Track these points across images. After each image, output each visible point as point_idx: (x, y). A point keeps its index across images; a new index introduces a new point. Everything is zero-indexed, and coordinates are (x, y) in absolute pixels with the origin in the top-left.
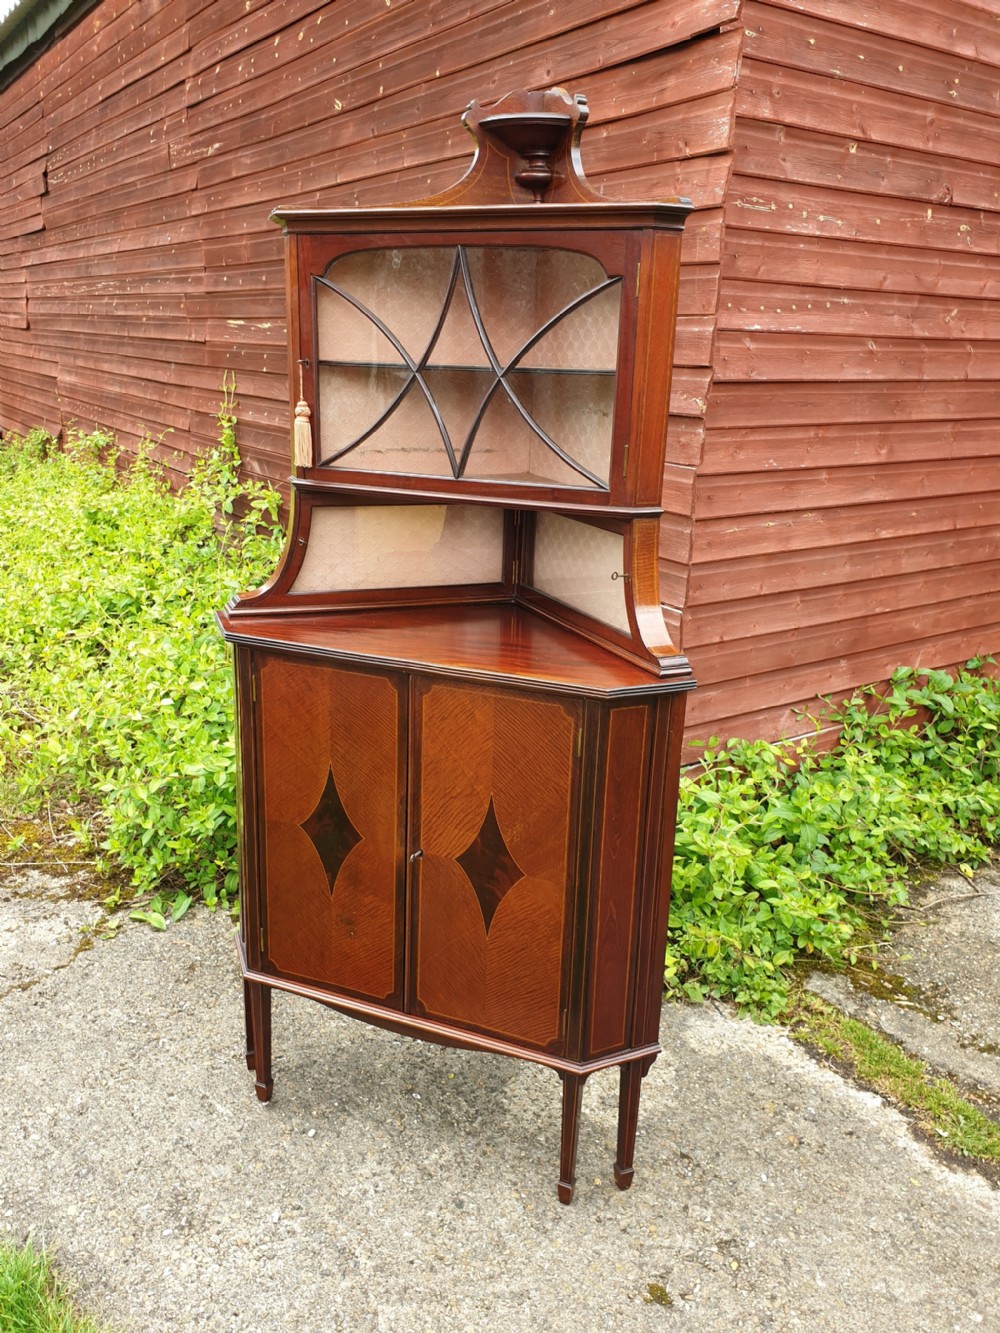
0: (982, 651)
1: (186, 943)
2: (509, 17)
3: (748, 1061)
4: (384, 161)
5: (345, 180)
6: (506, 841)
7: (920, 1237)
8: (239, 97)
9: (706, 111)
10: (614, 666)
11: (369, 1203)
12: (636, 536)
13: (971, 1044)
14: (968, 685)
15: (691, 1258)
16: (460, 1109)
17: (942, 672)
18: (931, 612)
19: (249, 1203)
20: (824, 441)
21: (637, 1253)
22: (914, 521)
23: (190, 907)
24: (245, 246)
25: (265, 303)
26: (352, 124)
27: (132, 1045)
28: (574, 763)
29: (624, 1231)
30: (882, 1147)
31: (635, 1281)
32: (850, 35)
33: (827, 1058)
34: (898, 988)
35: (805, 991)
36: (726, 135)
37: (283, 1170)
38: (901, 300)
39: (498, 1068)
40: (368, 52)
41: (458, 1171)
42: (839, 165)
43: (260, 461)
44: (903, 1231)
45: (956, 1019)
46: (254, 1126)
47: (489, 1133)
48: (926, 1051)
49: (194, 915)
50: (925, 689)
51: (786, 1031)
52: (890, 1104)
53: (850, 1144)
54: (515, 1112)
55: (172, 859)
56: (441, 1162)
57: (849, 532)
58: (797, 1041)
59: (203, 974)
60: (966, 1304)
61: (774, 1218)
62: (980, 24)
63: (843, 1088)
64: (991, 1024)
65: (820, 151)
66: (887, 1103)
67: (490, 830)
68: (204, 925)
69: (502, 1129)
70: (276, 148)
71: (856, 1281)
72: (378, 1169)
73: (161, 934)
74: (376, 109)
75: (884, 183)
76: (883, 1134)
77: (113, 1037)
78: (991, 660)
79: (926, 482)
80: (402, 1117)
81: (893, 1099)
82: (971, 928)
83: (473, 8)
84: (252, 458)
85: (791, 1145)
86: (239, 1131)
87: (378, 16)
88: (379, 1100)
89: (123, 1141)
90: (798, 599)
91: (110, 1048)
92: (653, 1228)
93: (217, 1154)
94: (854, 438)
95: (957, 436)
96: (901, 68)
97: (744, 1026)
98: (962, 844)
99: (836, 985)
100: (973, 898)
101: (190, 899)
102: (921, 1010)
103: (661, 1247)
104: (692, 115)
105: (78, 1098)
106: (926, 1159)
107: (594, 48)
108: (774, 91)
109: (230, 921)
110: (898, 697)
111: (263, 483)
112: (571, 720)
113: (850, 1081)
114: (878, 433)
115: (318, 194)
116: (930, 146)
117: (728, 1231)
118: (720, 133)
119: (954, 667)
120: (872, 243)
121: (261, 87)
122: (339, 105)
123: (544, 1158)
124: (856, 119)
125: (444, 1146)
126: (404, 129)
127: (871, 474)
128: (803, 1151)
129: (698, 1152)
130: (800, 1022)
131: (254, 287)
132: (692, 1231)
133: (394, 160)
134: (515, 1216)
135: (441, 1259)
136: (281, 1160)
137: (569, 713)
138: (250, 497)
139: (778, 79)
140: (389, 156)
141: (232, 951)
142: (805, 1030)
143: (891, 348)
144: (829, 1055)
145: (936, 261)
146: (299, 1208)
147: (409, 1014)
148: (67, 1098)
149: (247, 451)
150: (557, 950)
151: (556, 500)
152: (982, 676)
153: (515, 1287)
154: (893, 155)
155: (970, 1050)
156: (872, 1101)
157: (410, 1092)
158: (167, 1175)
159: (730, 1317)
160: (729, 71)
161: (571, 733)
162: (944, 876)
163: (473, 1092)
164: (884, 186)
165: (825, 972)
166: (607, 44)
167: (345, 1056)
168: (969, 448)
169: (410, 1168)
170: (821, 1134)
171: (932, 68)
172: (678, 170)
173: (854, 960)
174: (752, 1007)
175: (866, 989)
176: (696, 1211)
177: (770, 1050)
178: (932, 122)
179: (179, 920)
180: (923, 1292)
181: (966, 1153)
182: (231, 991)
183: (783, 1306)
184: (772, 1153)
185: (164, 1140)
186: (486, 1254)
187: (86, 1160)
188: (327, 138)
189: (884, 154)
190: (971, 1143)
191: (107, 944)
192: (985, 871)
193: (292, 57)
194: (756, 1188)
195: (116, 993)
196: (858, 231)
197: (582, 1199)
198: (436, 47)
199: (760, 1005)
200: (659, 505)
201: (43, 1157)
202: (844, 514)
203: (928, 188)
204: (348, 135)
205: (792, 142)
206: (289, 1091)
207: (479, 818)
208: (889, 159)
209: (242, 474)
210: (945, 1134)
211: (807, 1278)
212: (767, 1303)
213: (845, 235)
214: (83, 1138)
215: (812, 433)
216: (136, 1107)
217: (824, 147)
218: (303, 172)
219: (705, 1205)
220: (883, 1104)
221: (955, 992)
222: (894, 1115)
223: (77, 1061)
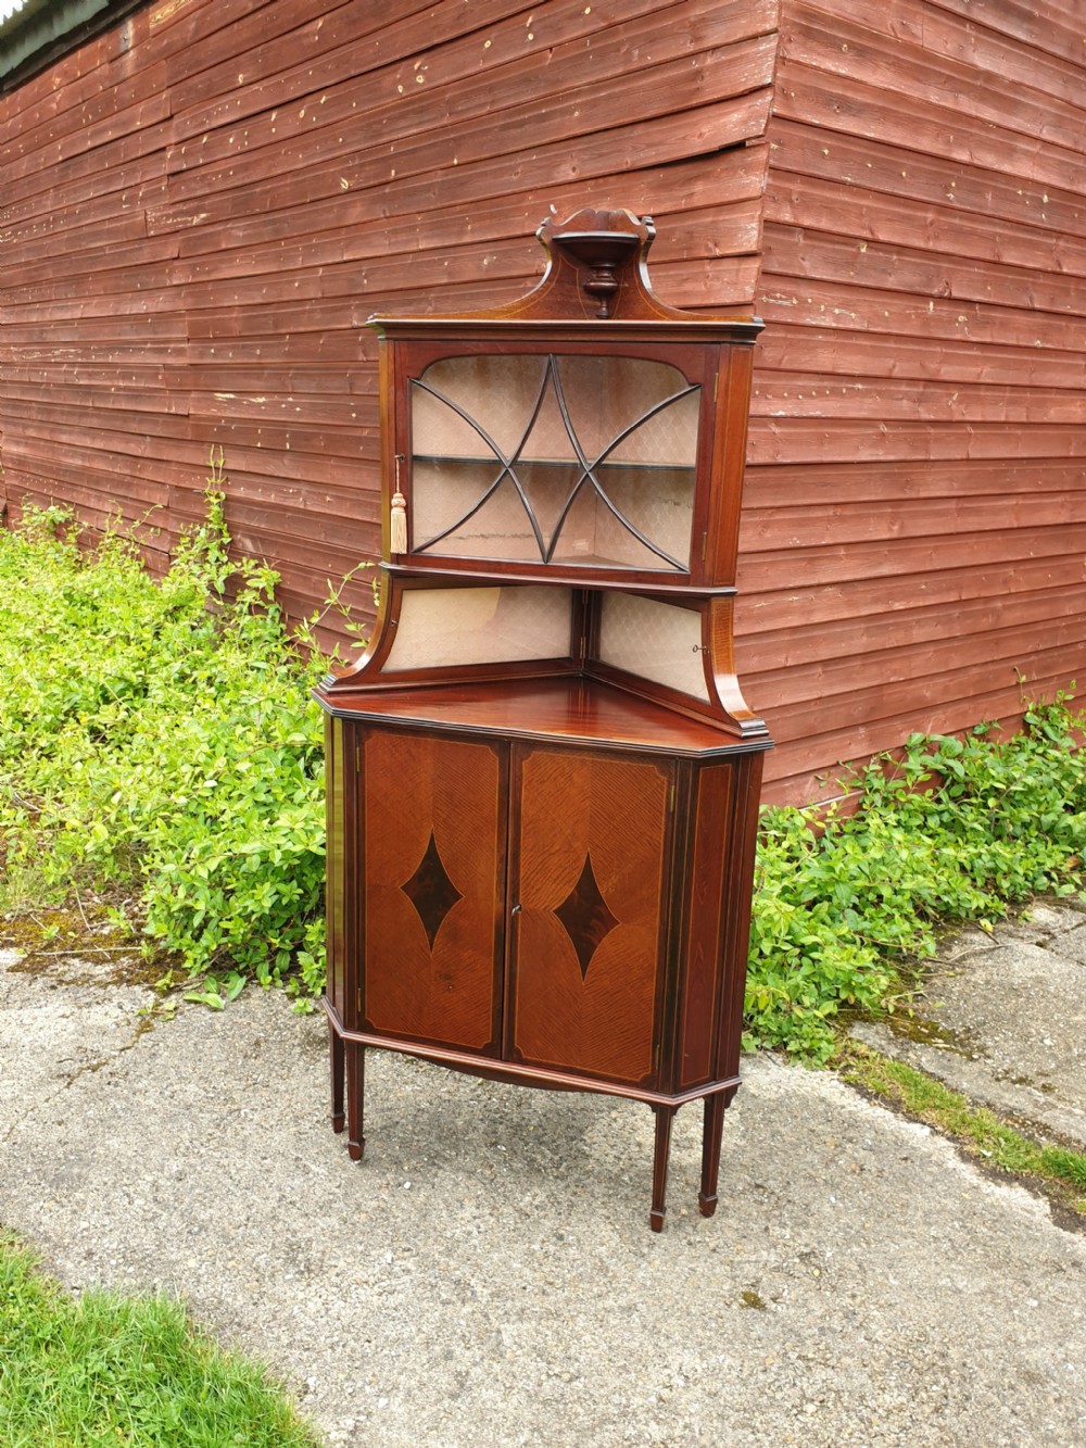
0: (988, 717)
1: (245, 1021)
2: (531, 114)
3: (805, 1103)
4: (397, 242)
5: (351, 258)
6: (602, 892)
7: (975, 1240)
8: (230, 169)
9: (735, 216)
10: (694, 729)
11: (475, 1242)
12: (714, 612)
13: (1004, 1078)
14: (977, 749)
15: (777, 1269)
16: (544, 1157)
17: (952, 738)
18: (941, 680)
19: (360, 1248)
20: (842, 519)
21: (728, 1268)
22: (924, 594)
23: (245, 987)
24: (236, 319)
25: (259, 377)
26: (359, 204)
27: (215, 1116)
28: (667, 817)
29: (714, 1251)
30: (935, 1169)
31: (731, 1290)
32: (859, 145)
33: (876, 1097)
34: (934, 1032)
35: (850, 1039)
36: (755, 239)
37: (387, 1219)
38: (908, 385)
39: (574, 1119)
40: (380, 135)
41: (553, 1210)
42: (852, 262)
43: (253, 539)
44: (960, 1236)
45: (989, 1057)
46: (351, 1183)
47: (576, 1176)
48: (965, 1085)
49: (249, 995)
50: (937, 754)
51: (836, 1075)
52: (937, 1132)
53: (906, 1168)
54: (597, 1156)
55: (225, 940)
56: (536, 1203)
57: (865, 604)
58: (848, 1083)
59: (269, 1050)
60: (1022, 1292)
61: (846, 1233)
62: (973, 131)
63: (894, 1121)
64: (1020, 1060)
65: (834, 251)
66: (935, 1132)
67: (587, 881)
68: (261, 1003)
69: (587, 1172)
70: (274, 222)
71: (923, 1278)
72: (477, 1212)
73: (219, 1014)
74: (387, 191)
75: (891, 279)
76: (934, 1158)
77: (195, 1111)
78: (996, 725)
79: (934, 556)
80: (491, 1167)
81: (940, 1128)
82: (995, 977)
83: (493, 102)
84: (244, 535)
85: (854, 1172)
86: (339, 1187)
87: (389, 102)
88: (466, 1153)
89: (227, 1201)
90: (819, 670)
91: (194, 1120)
92: (740, 1247)
93: (321, 1208)
94: (869, 516)
95: (961, 512)
96: (904, 174)
97: (796, 1072)
98: (980, 900)
99: (877, 1033)
100: (994, 949)
101: (245, 978)
102: (957, 1051)
103: (749, 1262)
104: (721, 218)
105: (174, 1166)
106: (974, 1177)
107: (620, 151)
108: (794, 197)
109: (286, 998)
110: (914, 762)
111: (257, 561)
112: (664, 778)
113: (900, 1115)
114: (889, 510)
115: (321, 270)
116: (931, 245)
117: (806, 1245)
118: (750, 238)
119: (962, 733)
120: (881, 334)
121: (256, 161)
122: (345, 184)
123: (631, 1195)
124: (865, 221)
125: (536, 1190)
126: (419, 213)
127: (884, 549)
128: (865, 1175)
129: (771, 1182)
130: (849, 1067)
131: (246, 361)
132: (775, 1248)
133: (408, 242)
134: (613, 1244)
135: (551, 1284)
136: (383, 1210)
137: (663, 772)
138: (245, 576)
139: (797, 187)
140: (403, 237)
141: (294, 1026)
142: (853, 1073)
143: (900, 430)
144: (878, 1093)
145: (938, 349)
146: (409, 1250)
147: (506, 1061)
148: (163, 1166)
149: (238, 528)
150: (650, 990)
151: (639, 581)
152: (988, 741)
153: (623, 1302)
154: (898, 253)
155: (1003, 1083)
156: (918, 1132)
157: (495, 1144)
158: (277, 1228)
159: (819, 1313)
160: (757, 182)
161: (665, 791)
162: (966, 931)
163: (554, 1141)
164: (891, 282)
165: (866, 1021)
166: (634, 148)
167: (426, 1116)
168: (972, 523)
169: (507, 1210)
170: (879, 1161)
171: (930, 172)
172: (708, 268)
173: (891, 1010)
174: (802, 1055)
175: (905, 1035)
176: (776, 1231)
177: (824, 1092)
178: (931, 224)
179: (235, 1000)
180: (983, 1284)
181: (1008, 1169)
182: (301, 1063)
183: (863, 1302)
184: (838, 1180)
185: (267, 1198)
186: (592, 1277)
187: (195, 1219)
188: (332, 215)
189: (890, 253)
190: (1012, 1161)
191: (167, 1025)
192: (1002, 926)
193: (291, 134)
194: (827, 1209)
195: (186, 1070)
196: (869, 323)
197: (671, 1227)
198: (452, 136)
199: (810, 1053)
200: (733, 585)
201: (153, 1219)
202: (861, 588)
203: (929, 283)
204: (355, 214)
205: (809, 242)
206: (378, 1150)
207: (575, 872)
208: (895, 257)
209: (233, 552)
210: (989, 1154)
211: (880, 1279)
212: (849, 1301)
213: (858, 327)
214: (187, 1200)
215: (830, 512)
216: (233, 1172)
217: (837, 247)
218: (304, 247)
219: (784, 1226)
220: (932, 1133)
221: (986, 1034)
222: (942, 1142)
223: (165, 1134)
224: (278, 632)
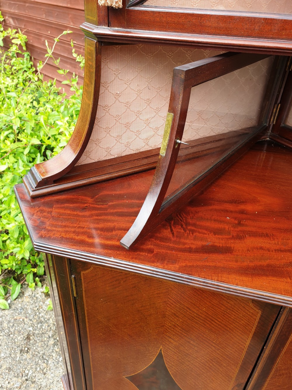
1: (22, 317)
23: (20, 290)
43: (13, 18)
59: (36, 342)
68: (30, 300)
84: (9, 17)
101: (20, 285)
109: (44, 296)
111: (16, 30)
138: (11, 38)
141: (49, 319)
149: (6, 13)
179: (16, 299)
182: (54, 355)
209: (5, 25)
224: (30, 66)
